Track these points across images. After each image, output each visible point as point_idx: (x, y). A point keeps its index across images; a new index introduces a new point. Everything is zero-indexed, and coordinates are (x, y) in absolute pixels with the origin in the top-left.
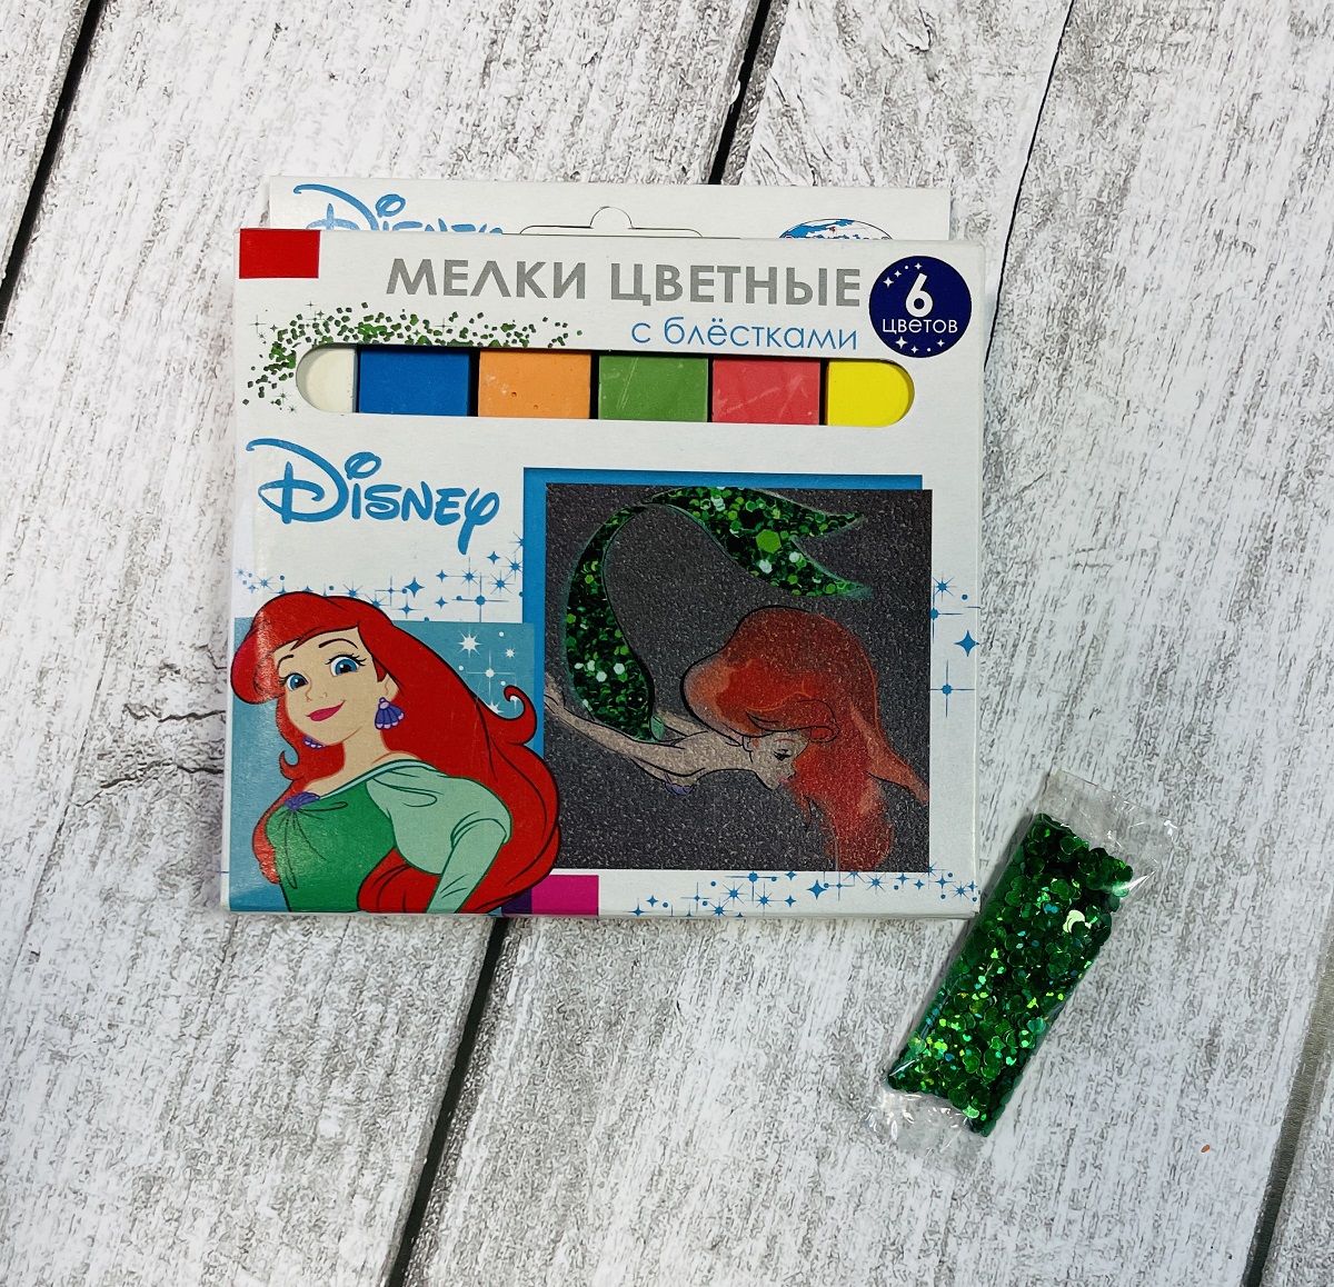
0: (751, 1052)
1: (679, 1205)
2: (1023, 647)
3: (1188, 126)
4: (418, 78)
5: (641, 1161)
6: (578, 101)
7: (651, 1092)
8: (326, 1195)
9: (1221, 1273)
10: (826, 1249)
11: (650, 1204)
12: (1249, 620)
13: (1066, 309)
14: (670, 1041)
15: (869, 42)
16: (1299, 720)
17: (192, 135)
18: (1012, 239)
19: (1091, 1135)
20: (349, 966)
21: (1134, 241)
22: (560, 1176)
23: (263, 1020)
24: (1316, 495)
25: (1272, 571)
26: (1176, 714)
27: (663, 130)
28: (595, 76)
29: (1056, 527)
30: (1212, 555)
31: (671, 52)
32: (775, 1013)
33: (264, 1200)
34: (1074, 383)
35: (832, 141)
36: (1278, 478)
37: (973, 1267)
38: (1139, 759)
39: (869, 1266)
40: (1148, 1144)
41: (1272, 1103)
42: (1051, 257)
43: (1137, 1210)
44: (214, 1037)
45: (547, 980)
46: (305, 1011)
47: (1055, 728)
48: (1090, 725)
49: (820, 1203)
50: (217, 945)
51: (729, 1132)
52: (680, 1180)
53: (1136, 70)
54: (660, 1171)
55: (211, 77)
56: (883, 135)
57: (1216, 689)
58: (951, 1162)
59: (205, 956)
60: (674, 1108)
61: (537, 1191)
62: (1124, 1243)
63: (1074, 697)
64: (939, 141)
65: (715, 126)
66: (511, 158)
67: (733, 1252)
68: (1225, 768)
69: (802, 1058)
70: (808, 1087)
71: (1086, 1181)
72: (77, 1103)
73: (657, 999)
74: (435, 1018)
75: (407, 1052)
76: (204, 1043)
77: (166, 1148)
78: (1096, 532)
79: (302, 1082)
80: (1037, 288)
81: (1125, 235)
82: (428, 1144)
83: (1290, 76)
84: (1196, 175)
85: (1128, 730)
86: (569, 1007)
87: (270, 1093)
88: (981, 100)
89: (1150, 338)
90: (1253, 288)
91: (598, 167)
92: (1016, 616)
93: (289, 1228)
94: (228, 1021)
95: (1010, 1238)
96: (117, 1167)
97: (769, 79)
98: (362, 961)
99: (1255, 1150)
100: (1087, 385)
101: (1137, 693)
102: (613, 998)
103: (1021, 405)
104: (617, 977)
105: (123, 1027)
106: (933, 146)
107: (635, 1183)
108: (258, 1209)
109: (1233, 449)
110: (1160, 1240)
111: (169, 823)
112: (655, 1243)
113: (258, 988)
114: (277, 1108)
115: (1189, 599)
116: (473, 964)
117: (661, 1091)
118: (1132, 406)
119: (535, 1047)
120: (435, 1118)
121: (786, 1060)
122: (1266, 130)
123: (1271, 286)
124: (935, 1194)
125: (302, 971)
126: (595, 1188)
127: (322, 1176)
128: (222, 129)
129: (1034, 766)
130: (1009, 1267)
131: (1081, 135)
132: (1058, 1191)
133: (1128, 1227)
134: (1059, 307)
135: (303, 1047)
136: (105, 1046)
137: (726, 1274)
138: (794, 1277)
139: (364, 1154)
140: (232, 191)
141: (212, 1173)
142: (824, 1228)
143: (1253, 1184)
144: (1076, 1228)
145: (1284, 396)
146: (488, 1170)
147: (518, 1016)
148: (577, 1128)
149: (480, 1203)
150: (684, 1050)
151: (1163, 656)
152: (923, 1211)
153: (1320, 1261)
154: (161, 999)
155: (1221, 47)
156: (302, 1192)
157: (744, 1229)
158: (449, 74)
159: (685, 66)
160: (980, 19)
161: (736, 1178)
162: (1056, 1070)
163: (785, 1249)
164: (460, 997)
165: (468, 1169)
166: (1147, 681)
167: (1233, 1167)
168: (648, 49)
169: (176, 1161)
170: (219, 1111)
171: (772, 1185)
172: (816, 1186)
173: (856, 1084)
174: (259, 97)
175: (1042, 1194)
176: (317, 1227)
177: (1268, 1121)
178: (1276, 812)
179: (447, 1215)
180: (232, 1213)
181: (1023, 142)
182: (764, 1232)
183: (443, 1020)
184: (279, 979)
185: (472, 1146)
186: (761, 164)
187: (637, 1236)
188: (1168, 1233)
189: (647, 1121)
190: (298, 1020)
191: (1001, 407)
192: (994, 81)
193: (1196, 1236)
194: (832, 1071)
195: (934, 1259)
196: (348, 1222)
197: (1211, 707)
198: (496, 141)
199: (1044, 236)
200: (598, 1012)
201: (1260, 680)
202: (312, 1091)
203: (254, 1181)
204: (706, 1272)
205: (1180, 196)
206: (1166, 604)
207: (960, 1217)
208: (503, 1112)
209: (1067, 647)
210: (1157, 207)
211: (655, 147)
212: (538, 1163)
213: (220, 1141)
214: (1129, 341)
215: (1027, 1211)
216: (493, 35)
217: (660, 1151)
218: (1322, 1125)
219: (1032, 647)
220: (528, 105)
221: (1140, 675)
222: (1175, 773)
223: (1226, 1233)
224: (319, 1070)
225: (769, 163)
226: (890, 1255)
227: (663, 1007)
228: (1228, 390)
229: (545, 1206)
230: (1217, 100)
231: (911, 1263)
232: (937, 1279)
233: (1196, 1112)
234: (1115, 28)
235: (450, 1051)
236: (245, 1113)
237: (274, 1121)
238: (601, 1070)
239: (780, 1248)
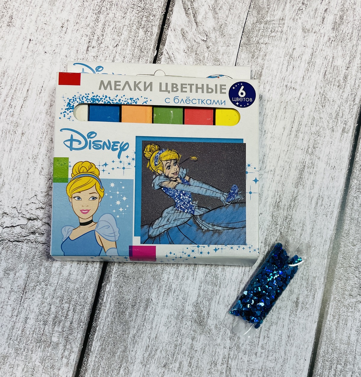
0: (173, 311)
1: (154, 355)
3: (277, 58)
4: (69, 52)
5: (143, 343)
6: (113, 57)
7: (145, 324)
8: (55, 358)
9: (303, 364)
10: (195, 364)
11: (146, 355)
12: (300, 187)
14: (150, 309)
15: (190, 39)
16: (315, 213)
17: (8, 69)
19: (266, 329)
20: (59, 294)
21: (264, 88)
22: (121, 349)
23: (35, 310)
24: (316, 153)
25: (306, 174)
26: (282, 214)
28: (117, 50)
30: (289, 171)
31: (137, 43)
32: (179, 300)
33: (37, 361)
36: (306, 149)
37: (236, 367)
38: (273, 226)
39: (208, 369)
40: (282, 330)
41: (314, 317)
43: (280, 348)
44: (21, 315)
45: (115, 295)
46: (47, 307)
48: (260, 217)
49: (193, 352)
50: (21, 290)
51: (167, 334)
52: (154, 348)
53: (262, 43)
54: (149, 346)
55: (12, 54)
56: (196, 63)
57: (293, 206)
58: (229, 338)
59: (18, 293)
60: (152, 328)
61: (114, 354)
62: (277, 358)
67: (170, 367)
68: (296, 227)
69: (187, 312)
70: (188, 320)
71: (265, 342)
73: (146, 298)
74: (84, 307)
75: (76, 317)
76: (18, 317)
77: (9, 347)
79: (47, 327)
81: (262, 86)
82: (83, 342)
83: (303, 43)
84: (280, 70)
85: (270, 218)
86: (121, 302)
87: (38, 330)
88: (221, 53)
89: (270, 114)
90: (296, 99)
93: (45, 368)
94: (25, 311)
95: (246, 358)
97: (164, 49)
98: (62, 292)
99: (310, 330)
101: (272, 208)
102: (133, 298)
104: (134, 293)
107: (142, 350)
108: (35, 363)
109: (293, 142)
110: (286, 356)
111: (6, 256)
112: (148, 366)
113: (33, 301)
114: (40, 335)
115: (284, 183)
116: (94, 291)
117: (148, 323)
118: (266, 132)
119: (112, 313)
121: (182, 313)
122: (297, 58)
123: (301, 98)
124: (225, 348)
125: (46, 296)
126: (131, 352)
127: (53, 353)
128: (16, 67)
130: (246, 367)
131: (249, 61)
132: (258, 344)
133: (277, 353)
135: (47, 317)
137: (168, 373)
138: (187, 373)
139: (65, 346)
141: (22, 354)
142: (195, 359)
143: (310, 340)
144: (263, 355)
145: (306, 127)
146: (100, 348)
147: (107, 305)
148: (125, 335)
149: (98, 358)
150: (154, 312)
151: (278, 198)
152: (222, 352)
153: (330, 359)
154: (6, 306)
155: (284, 36)
156: (48, 358)
157: (172, 360)
158: (77, 50)
159: (141, 47)
160: (220, 32)
161: (170, 347)
163: (184, 365)
164: (90, 301)
165: (95, 349)
166: (274, 205)
167: (305, 335)
168: (131, 42)
169: (12, 351)
170: (23, 336)
171: (180, 348)
172: (192, 347)
173: (202, 318)
175: (254, 346)
176: (52, 367)
177: (313, 322)
178: (310, 238)
179: (89, 362)
180: (28, 365)
181: (233, 63)
182: (178, 361)
183: (86, 307)
184: (39, 298)
185: (95, 342)
187: (143, 364)
188: (288, 354)
189: (144, 332)
190: (45, 309)
192: (224, 48)
193: (296, 355)
194: (195, 315)
195: (225, 365)
196: (61, 365)
197: (292, 211)
200: (130, 303)
201: (304, 203)
202: (50, 329)
203: (34, 355)
204: (162, 373)
205: (276, 76)
206: (278, 184)
207: (232, 353)
208: (104, 332)
210: (270, 79)
212: (114, 346)
213: (24, 345)
214: (264, 115)
215: (250, 351)
216: (89, 40)
217: (148, 340)
218: (328, 322)
220: (99, 58)
221: (272, 203)
222: (283, 229)
223: (304, 354)
224: (51, 323)
226: (213, 365)
227: (148, 300)
228: (291, 127)
229: (117, 358)
230: (284, 50)
231: (219, 367)
232: (226, 371)
233: (294, 321)
234: (256, 33)
235: (88, 316)
236: (31, 336)
237: (39, 338)
238: (131, 319)
239: (183, 365)
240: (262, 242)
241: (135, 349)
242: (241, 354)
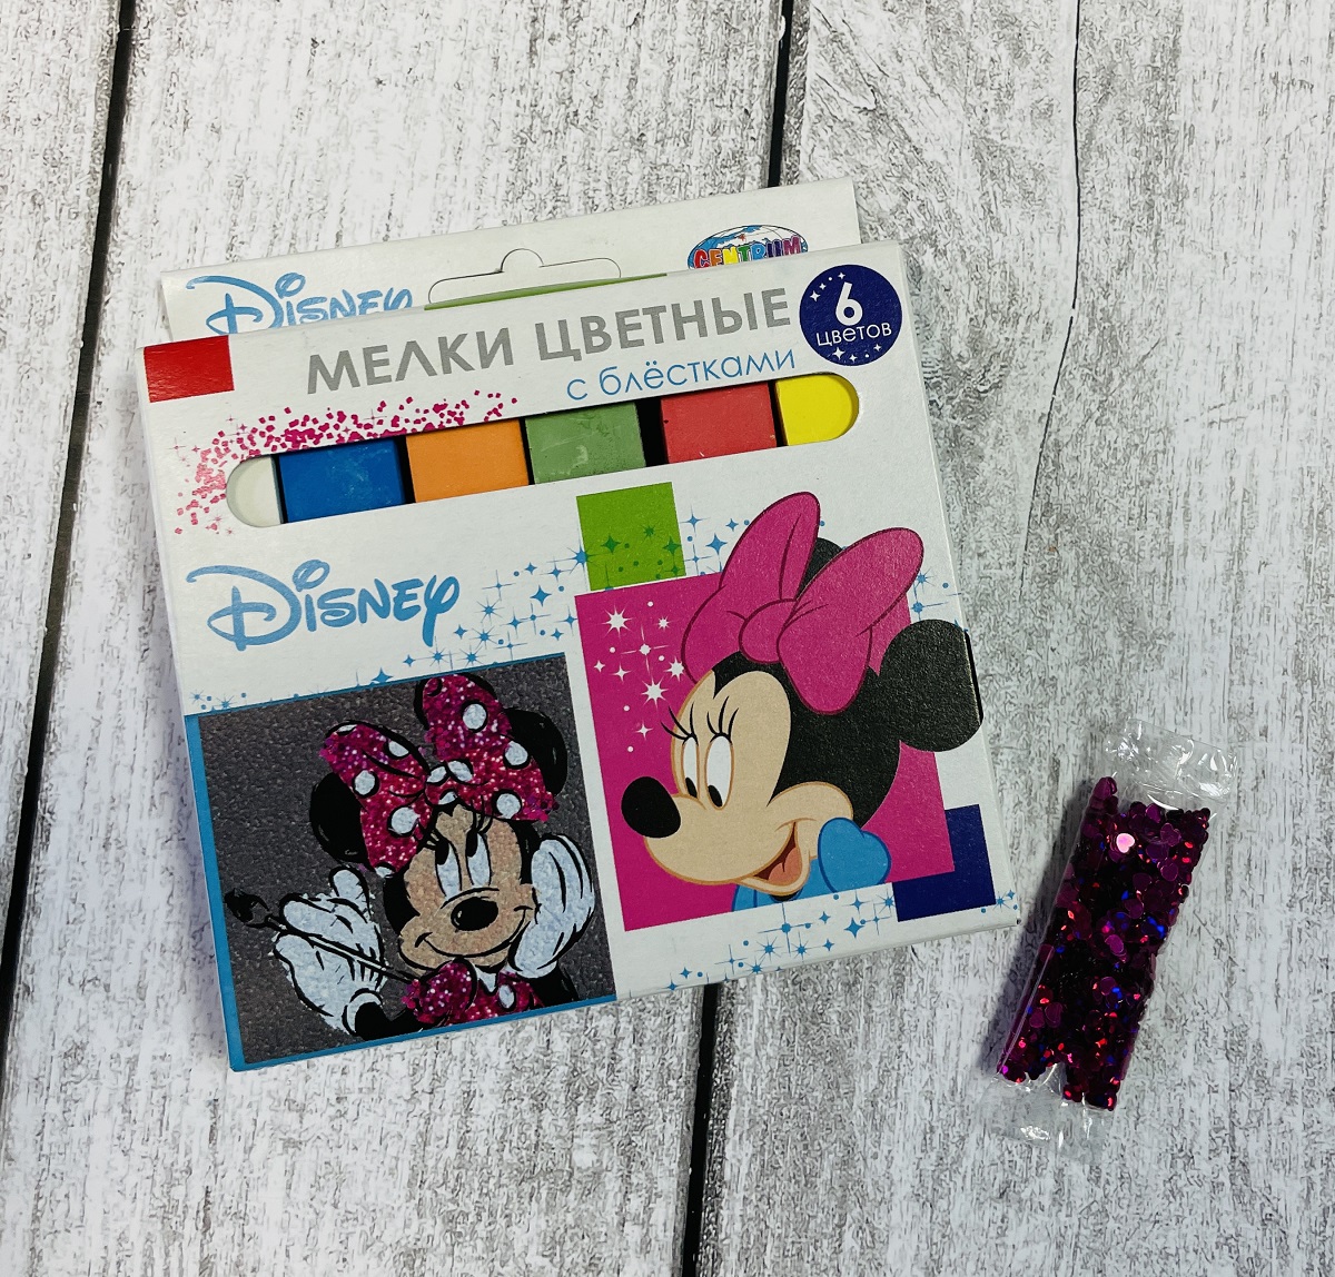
0: (998, 983)
1: (957, 1160)
2: (1178, 514)
4: (465, 69)
5: (910, 1121)
6: (629, 64)
7: (905, 1047)
8: (595, 1230)
10: (1115, 1172)
11: (928, 1165)
13: (1145, 175)
14: (914, 989)
17: (249, 168)
18: (1079, 118)
21: (1196, 98)
22: (831, 1156)
23: (494, 1058)
27: (718, 77)
28: (642, 36)
29: (1184, 390)
32: (1014, 938)
33: (533, 1250)
34: (1169, 246)
35: (885, 57)
37: (1264, 1156)
38: (1316, 604)
39: (1162, 1178)
42: (1120, 128)
44: (448, 1087)
46: (535, 1039)
47: (1227, 588)
48: (1261, 579)
52: (953, 1133)
54: (932, 1128)
55: (257, 105)
56: (933, 43)
58: (1222, 1054)
60: (931, 1059)
61: (809, 1179)
63: (1238, 554)
64: (988, 38)
65: (768, 65)
66: (575, 133)
67: (1023, 1195)
72: (319, 1189)
74: (670, 1019)
75: (649, 1059)
76: (438, 1097)
77: (420, 1216)
78: (1223, 386)
79: (547, 1116)
80: (1113, 160)
81: (1186, 93)
82: (689, 1152)
84: (1240, 24)
85: (1299, 577)
86: (803, 977)
87: (516, 1135)
89: (1233, 188)
90: (1319, 122)
91: (662, 125)
92: (1164, 485)
93: (564, 1274)
94: (458, 1068)
95: (1296, 1119)
96: (374, 1248)
97: (812, 9)
100: (1182, 245)
101: (1299, 536)
103: (1122, 277)
105: (352, 1098)
106: (983, 45)
107: (909, 1147)
108: (528, 1260)
112: (942, 1204)
114: (527, 1149)
115: (1328, 436)
117: (915, 1044)
118: (1230, 257)
119: (777, 1026)
120: (690, 1123)
124: (1212, 1090)
126: (869, 1161)
127: (587, 1210)
128: (279, 156)
129: (1216, 631)
130: (1301, 1149)
131: (1123, 7)
134: (1138, 175)
135: (540, 1078)
136: (336, 1123)
137: (1021, 1221)
138: (1089, 1207)
139: (626, 1178)
140: (301, 215)
141: (474, 1232)
142: (1109, 1149)
146: (756, 1166)
147: (754, 998)
148: (838, 1102)
149: (755, 1202)
150: (930, 996)
151: (1316, 497)
152: (1203, 1109)
154: (385, 1060)
156: (570, 1232)
157: (1029, 1169)
158: (496, 59)
159: (727, 11)
162: (1304, 936)
163: (1074, 1181)
165: (736, 1170)
166: (1306, 524)
169: (432, 1227)
170: (467, 1166)
174: (309, 117)
175: (1318, 1066)
176: (592, 1265)
179: (724, 1223)
180: (502, 1271)
181: (1069, 24)
182: (1049, 1168)
183: (678, 1019)
185: (735, 1142)
186: (821, 92)
187: (921, 1201)
189: (907, 1079)
190: (530, 1050)
191: (1103, 283)
195: (1226, 1156)
196: (624, 1253)
198: (556, 118)
199: (1109, 110)
200: (834, 975)
202: (560, 1123)
203: (518, 1231)
204: (999, 1223)
205: (1230, 47)
206: (1306, 445)
207: (1242, 1107)
208: (759, 1102)
209: (1220, 506)
210: (1209, 61)
211: (714, 96)
212: (806, 1147)
213: (475, 1197)
214: (1213, 195)
215: (1307, 1087)
216: (533, 13)
217: (927, 1108)
219: (1186, 512)
220: (581, 76)
221: (1297, 520)
224: (562, 1099)
225: (828, 90)
226: (1180, 1163)
227: (899, 956)
228: (1318, 226)
229: (822, 1192)
231: (1204, 1166)
232: (1232, 1177)
235: (692, 1049)
236: (495, 1161)
237: (527, 1163)
238: (850, 1036)
239: (1070, 1181)
240: (1285, 670)
241: (885, 1148)
242: (1276, 1106)
